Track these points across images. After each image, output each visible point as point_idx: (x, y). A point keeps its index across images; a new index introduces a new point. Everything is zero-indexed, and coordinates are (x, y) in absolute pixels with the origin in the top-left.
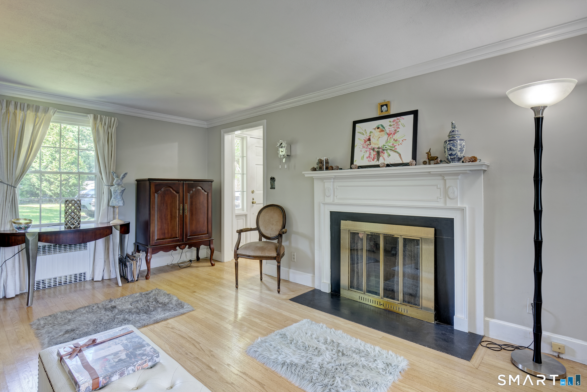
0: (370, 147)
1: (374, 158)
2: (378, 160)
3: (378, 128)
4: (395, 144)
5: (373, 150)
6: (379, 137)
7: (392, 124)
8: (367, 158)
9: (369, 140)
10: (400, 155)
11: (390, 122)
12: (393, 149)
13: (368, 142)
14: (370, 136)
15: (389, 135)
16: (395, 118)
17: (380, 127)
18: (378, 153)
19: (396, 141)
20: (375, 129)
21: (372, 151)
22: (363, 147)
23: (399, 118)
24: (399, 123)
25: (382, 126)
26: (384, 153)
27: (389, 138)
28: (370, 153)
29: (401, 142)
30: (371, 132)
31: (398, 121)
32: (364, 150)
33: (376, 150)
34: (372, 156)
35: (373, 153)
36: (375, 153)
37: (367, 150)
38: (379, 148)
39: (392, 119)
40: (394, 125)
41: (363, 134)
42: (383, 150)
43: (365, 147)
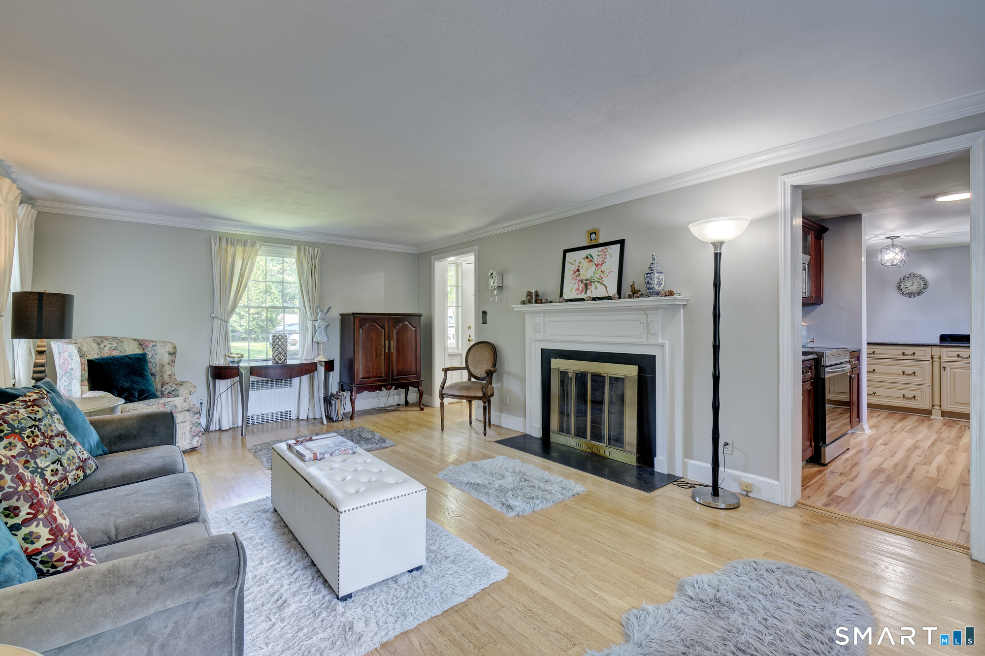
0: (578, 278)
1: (582, 290)
2: (586, 293)
3: (587, 258)
4: (602, 276)
5: (582, 281)
6: (588, 268)
7: (600, 253)
8: (576, 290)
9: (578, 270)
10: (606, 287)
11: (599, 251)
12: (600, 281)
13: (577, 273)
14: (579, 266)
15: (597, 265)
16: (603, 248)
17: (589, 257)
18: (586, 285)
19: (603, 272)
20: (584, 259)
21: (580, 283)
22: (573, 279)
23: (606, 247)
24: (607, 253)
25: (591, 256)
26: (591, 286)
27: (597, 269)
28: (579, 285)
29: (607, 273)
30: (580, 263)
31: (606, 250)
32: (573, 281)
33: (584, 282)
34: (580, 289)
35: (581, 285)
36: (583, 285)
37: (576, 281)
38: (587, 280)
39: (600, 249)
40: (602, 255)
41: (573, 264)
42: (591, 282)
43: (574, 279)
